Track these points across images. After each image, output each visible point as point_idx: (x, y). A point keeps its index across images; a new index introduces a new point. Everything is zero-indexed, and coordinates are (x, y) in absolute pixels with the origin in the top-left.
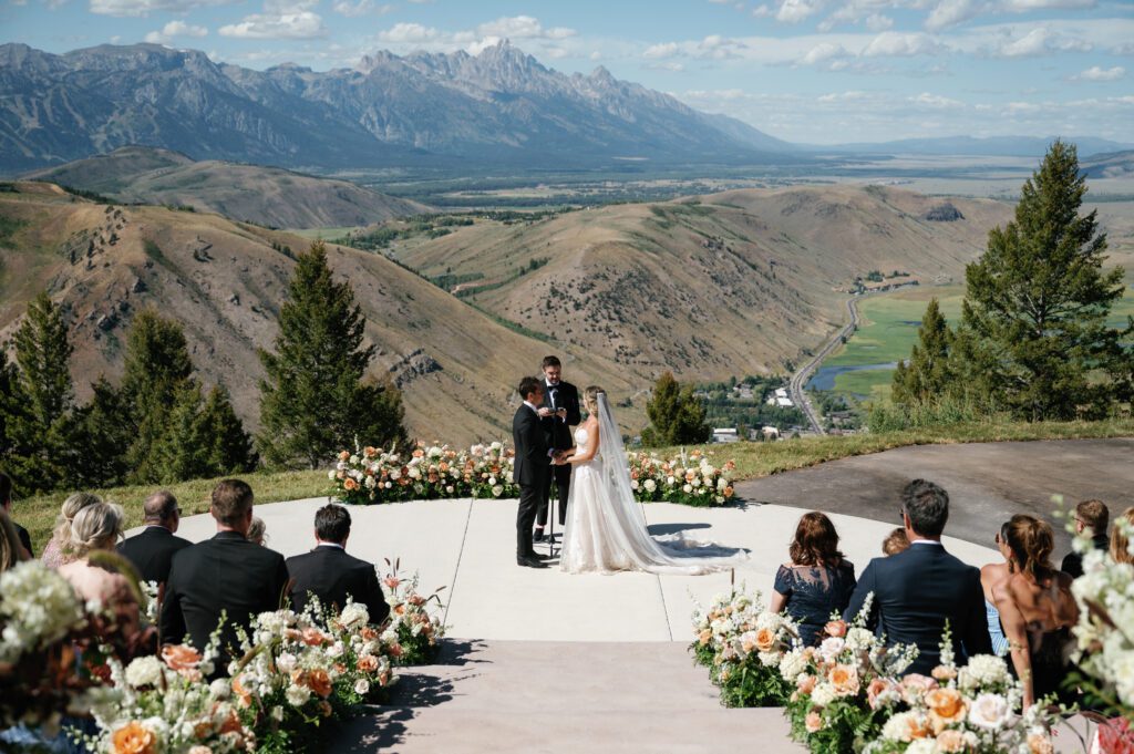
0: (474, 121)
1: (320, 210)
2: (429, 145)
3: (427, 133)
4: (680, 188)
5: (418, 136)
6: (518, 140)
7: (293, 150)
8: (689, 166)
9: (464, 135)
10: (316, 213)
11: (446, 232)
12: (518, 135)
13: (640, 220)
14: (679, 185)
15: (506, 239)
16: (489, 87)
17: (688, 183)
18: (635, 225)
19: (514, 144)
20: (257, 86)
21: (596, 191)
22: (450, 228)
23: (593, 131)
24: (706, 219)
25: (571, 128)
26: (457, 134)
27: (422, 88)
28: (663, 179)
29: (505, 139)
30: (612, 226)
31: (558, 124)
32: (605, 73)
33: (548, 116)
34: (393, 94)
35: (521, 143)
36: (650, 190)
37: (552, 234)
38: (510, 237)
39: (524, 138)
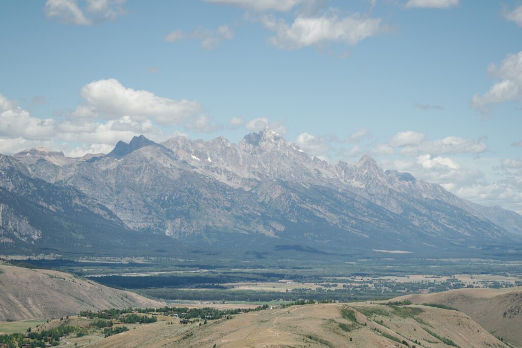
0: (228, 209)
1: (30, 301)
2: (180, 234)
3: (178, 221)
4: (431, 284)
5: (169, 224)
6: (274, 229)
7: (35, 237)
8: (453, 260)
9: (218, 225)
10: (26, 305)
11: (125, 329)
12: (274, 225)
13: (321, 322)
14: (432, 280)
15: (175, 339)
16: (246, 174)
17: (444, 279)
18: (314, 328)
19: (270, 234)
20: (5, 170)
21: (340, 286)
22: (129, 326)
23: (354, 222)
24: (410, 321)
25: (332, 219)
26: (210, 224)
27: (175, 175)
28: (419, 273)
29: (261, 229)
30: (289, 327)
31: (318, 215)
32: (369, 162)
33: (308, 206)
34: (145, 181)
35: (276, 234)
36: (399, 286)
37: (222, 335)
38: (179, 338)
39: (281, 228)
